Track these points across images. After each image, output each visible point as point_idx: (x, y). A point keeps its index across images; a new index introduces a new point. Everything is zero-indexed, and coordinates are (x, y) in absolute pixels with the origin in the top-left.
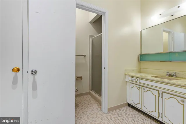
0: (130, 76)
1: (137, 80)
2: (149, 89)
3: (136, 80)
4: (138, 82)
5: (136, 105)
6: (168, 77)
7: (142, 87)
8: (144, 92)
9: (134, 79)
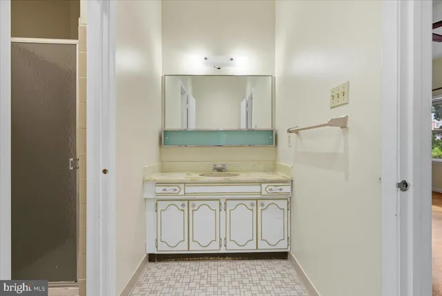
0: (159, 184)
1: (179, 189)
2: (203, 202)
3: (175, 190)
4: (180, 193)
5: (175, 249)
6: (216, 173)
7: (188, 202)
8: (193, 211)
9: (169, 189)
